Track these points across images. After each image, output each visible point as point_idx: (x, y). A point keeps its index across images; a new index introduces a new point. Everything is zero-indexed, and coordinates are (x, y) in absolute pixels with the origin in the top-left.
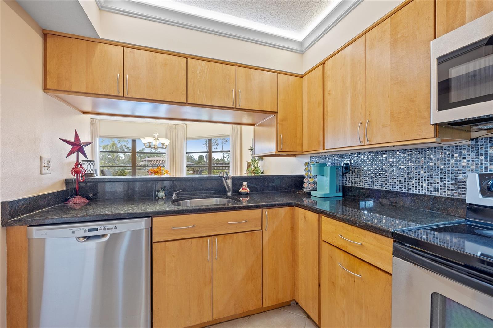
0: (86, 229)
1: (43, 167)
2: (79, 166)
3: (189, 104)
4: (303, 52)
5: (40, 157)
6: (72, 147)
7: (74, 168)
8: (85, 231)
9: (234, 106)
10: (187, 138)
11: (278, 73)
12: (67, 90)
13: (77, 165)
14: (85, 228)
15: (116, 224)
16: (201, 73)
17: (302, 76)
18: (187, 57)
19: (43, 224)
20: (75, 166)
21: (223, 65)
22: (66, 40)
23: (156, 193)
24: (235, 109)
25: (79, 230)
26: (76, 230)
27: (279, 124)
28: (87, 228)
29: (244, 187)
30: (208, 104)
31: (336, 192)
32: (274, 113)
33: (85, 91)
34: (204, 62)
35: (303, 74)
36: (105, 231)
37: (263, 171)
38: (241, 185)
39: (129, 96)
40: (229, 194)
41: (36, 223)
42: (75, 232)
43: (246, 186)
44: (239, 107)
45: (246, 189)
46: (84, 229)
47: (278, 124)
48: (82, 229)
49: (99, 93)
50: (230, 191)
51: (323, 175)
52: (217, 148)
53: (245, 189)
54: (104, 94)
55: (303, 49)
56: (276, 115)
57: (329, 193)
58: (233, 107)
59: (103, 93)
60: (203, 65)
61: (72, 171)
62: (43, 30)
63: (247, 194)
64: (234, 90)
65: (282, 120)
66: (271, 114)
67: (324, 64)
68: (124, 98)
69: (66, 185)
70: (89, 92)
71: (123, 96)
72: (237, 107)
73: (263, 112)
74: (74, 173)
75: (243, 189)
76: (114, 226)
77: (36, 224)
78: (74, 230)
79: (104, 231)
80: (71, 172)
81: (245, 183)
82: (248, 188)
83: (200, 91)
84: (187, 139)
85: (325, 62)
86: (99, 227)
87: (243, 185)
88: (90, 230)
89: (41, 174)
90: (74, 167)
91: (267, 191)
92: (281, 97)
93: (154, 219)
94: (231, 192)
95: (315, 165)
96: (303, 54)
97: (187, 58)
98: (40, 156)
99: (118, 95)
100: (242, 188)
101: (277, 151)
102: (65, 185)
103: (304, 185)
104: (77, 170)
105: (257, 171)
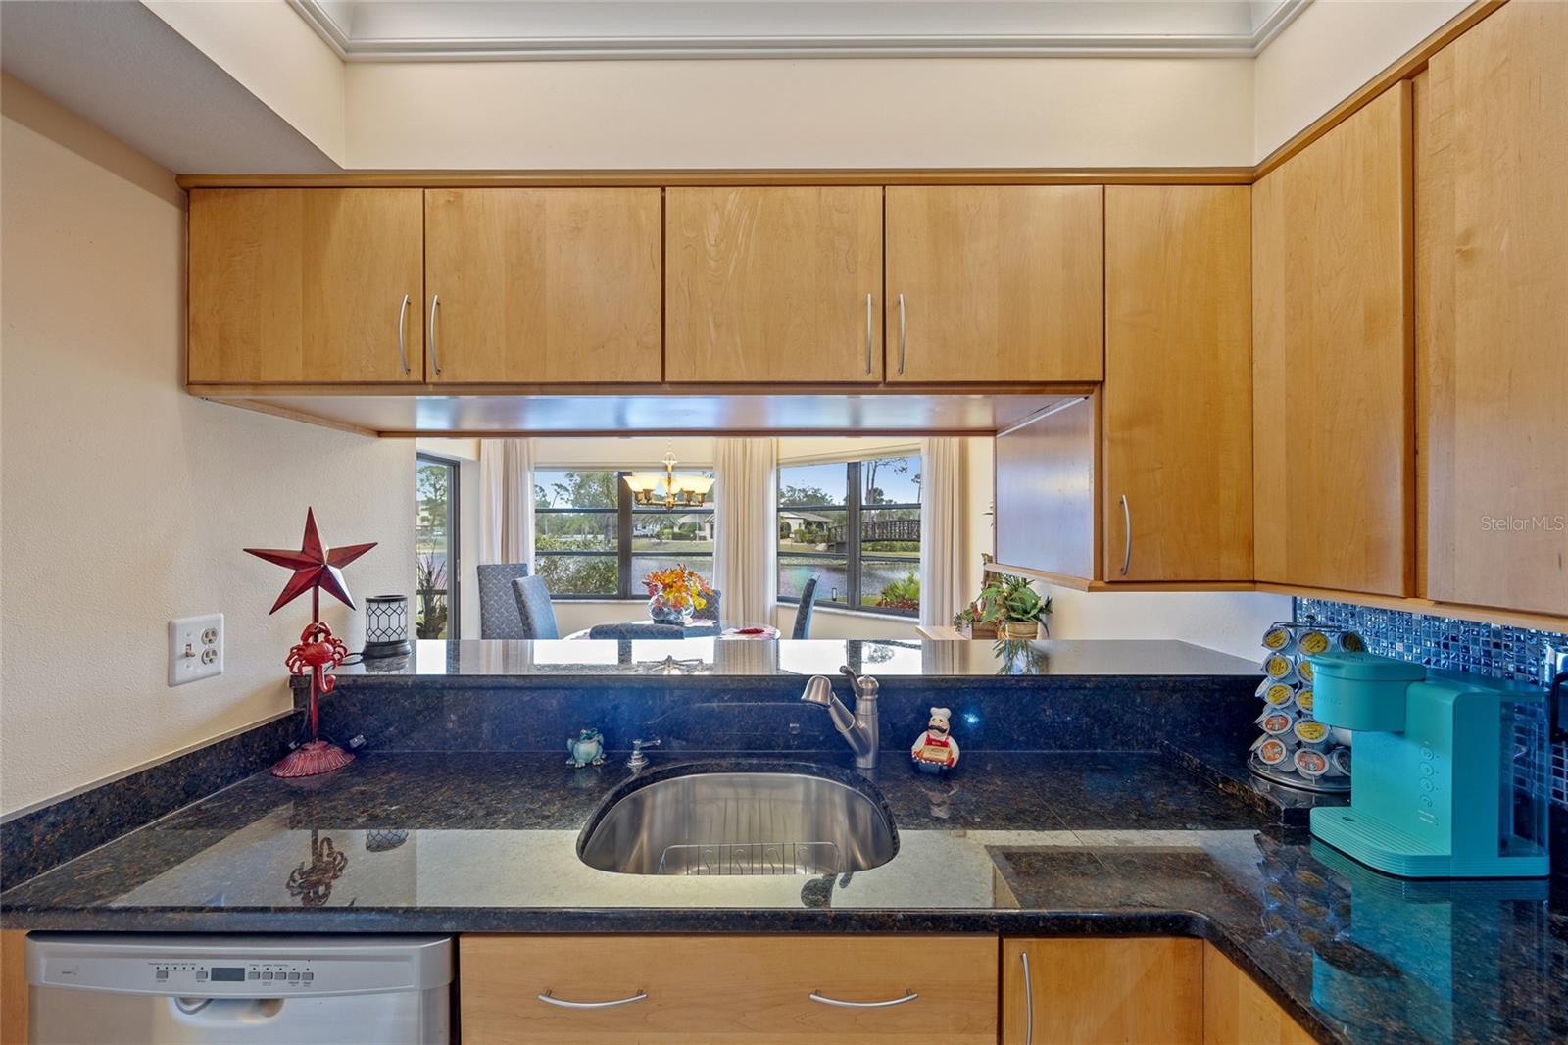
0: (205, 970)
1: (182, 657)
2: (321, 637)
3: (672, 384)
4: (1254, 46)
5: (165, 628)
6: (293, 572)
7: (299, 648)
8: (202, 975)
9: (876, 376)
10: (781, 461)
11: (1104, 183)
12: (249, 380)
13: (311, 633)
14: (199, 963)
15: (309, 958)
16: (723, 246)
17: (1249, 178)
18: (662, 182)
19: (70, 929)
20: (305, 638)
21: (823, 188)
22: (245, 197)
23: (570, 741)
24: (881, 387)
25: (180, 967)
26: (171, 967)
27: (1112, 441)
28: (209, 965)
29: (934, 735)
30: (754, 380)
31: (1504, 847)
32: (1086, 388)
33: (300, 379)
34: (733, 195)
35: (1255, 163)
36: (270, 984)
37: (1048, 603)
38: (922, 723)
39: (445, 378)
40: (865, 762)
41: (50, 924)
42: (167, 977)
43: (942, 731)
44: (901, 379)
45: (945, 744)
46: (198, 969)
47: (1106, 443)
48: (189, 968)
49: (345, 378)
50: (865, 751)
51: (1400, 734)
52: (903, 469)
53: (936, 748)
54: (361, 380)
55: (1257, 29)
56: (1093, 398)
57: (1448, 852)
58: (869, 378)
59: (357, 378)
60: (729, 206)
61: (290, 658)
62: (180, 177)
63: (945, 775)
64: (871, 298)
65: (1129, 424)
66: (1072, 393)
67: (1412, 74)
68: (431, 388)
69: (295, 695)
70: (313, 379)
71: (422, 380)
72: (889, 379)
73: (1026, 388)
74: (298, 663)
75: (929, 742)
76: (301, 966)
77: (50, 929)
78: (162, 968)
79: (265, 984)
80: (288, 664)
81: (940, 716)
82: (952, 742)
83: (718, 326)
84: (778, 464)
85: (1426, 61)
86: (247, 965)
87: (931, 723)
88: (219, 975)
89: (171, 683)
90: (301, 643)
91: (1050, 747)
92: (1123, 304)
93: (464, 942)
94: (871, 756)
95: (1342, 672)
96: (1255, 57)
97: (663, 189)
98: (166, 624)
99: (404, 379)
100: (923, 737)
101: (1102, 579)
102: (292, 696)
103: (1259, 744)
104: (311, 651)
105: (1022, 601)
